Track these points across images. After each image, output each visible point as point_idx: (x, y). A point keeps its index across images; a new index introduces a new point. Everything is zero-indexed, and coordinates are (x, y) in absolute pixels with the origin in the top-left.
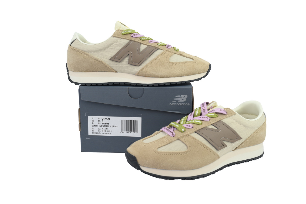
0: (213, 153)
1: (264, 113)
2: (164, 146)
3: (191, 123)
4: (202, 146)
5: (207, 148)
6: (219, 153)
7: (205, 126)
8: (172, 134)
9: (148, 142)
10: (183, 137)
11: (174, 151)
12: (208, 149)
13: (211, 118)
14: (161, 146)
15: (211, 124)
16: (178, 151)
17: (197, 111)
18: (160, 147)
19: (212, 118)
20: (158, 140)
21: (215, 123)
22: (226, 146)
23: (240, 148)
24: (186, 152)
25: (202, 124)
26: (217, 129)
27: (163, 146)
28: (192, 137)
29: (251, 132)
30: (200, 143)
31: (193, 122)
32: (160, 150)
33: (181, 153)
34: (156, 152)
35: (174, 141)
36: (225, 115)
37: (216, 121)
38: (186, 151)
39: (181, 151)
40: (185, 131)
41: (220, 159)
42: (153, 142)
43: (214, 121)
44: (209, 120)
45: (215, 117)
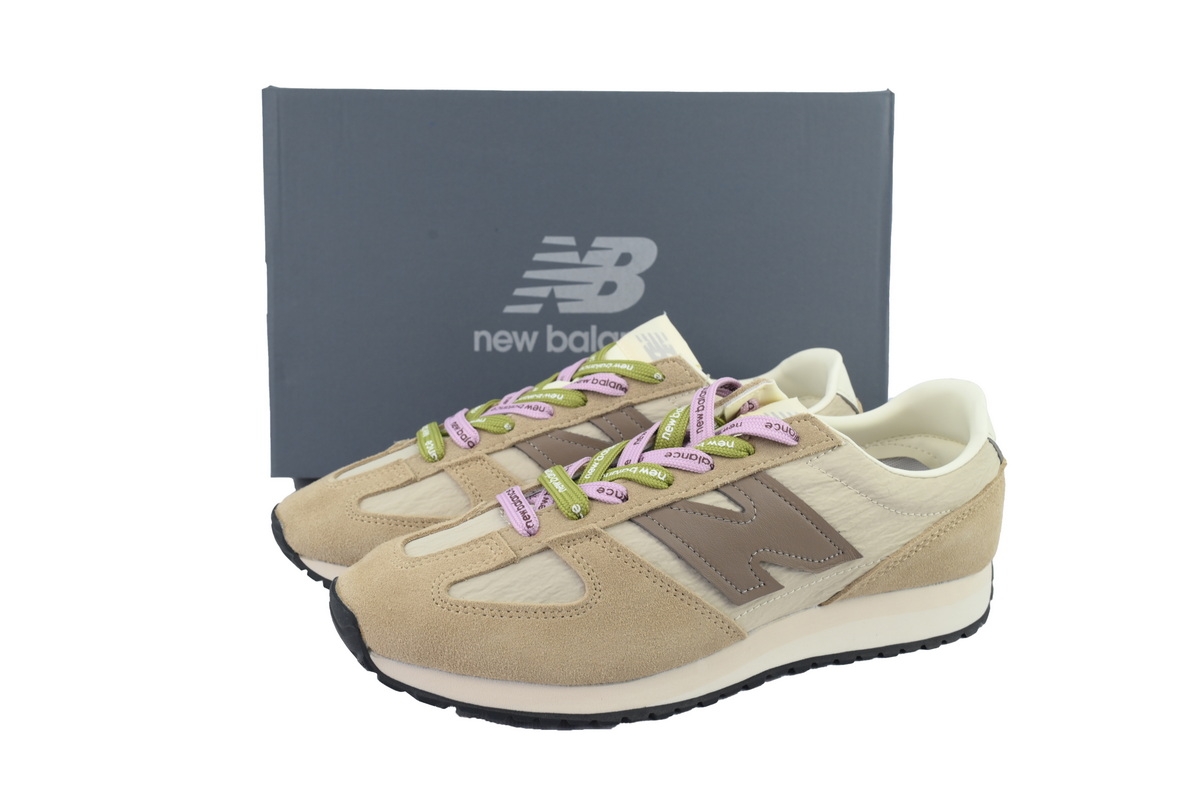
0: (708, 615)
1: (990, 441)
2: (481, 574)
3: (623, 478)
4: (657, 586)
5: (679, 592)
6: (743, 615)
7: (684, 494)
8: (524, 522)
9: (419, 555)
10: (570, 540)
11: (519, 602)
12: (685, 598)
13: (718, 462)
14: (468, 573)
15: (714, 486)
16: (536, 603)
17: (673, 422)
18: (462, 581)
19: (725, 461)
20: (464, 545)
21: (733, 483)
22: (779, 587)
23: (852, 596)
24: (573, 607)
25: (669, 485)
26: (737, 509)
27: (476, 576)
28: (613, 543)
29: (910, 529)
30: (644, 570)
31: (633, 477)
32: (462, 593)
33: (554, 610)
34: (439, 601)
35: (527, 557)
36: (786, 450)
37: (741, 474)
38: (574, 603)
39: (551, 604)
40: (586, 514)
41: (744, 642)
42: (442, 553)
43: (728, 472)
44: (709, 467)
45: (739, 454)
